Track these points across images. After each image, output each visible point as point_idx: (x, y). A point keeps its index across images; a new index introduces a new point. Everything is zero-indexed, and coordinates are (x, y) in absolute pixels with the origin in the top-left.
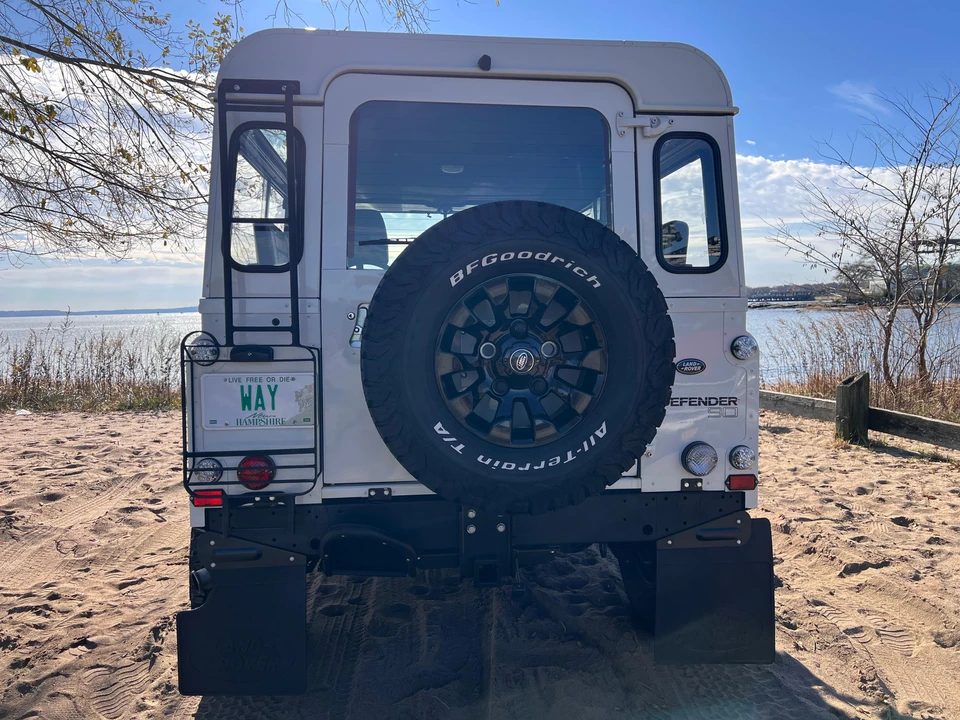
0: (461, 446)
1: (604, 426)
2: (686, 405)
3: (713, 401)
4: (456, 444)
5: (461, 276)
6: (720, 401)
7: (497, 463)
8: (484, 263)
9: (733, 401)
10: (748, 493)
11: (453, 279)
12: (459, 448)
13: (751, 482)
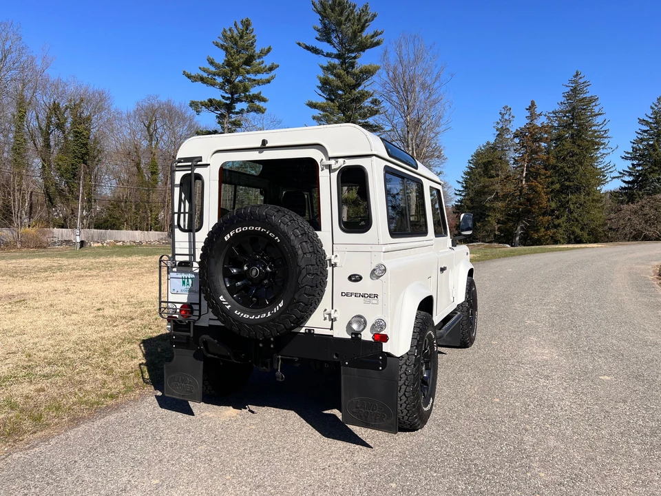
0: (229, 306)
1: (282, 302)
2: (353, 296)
3: (366, 296)
4: (227, 305)
5: (229, 237)
6: (370, 296)
7: (242, 315)
8: (237, 232)
9: (376, 296)
10: (383, 344)
11: (225, 238)
12: (228, 307)
13: (385, 338)
